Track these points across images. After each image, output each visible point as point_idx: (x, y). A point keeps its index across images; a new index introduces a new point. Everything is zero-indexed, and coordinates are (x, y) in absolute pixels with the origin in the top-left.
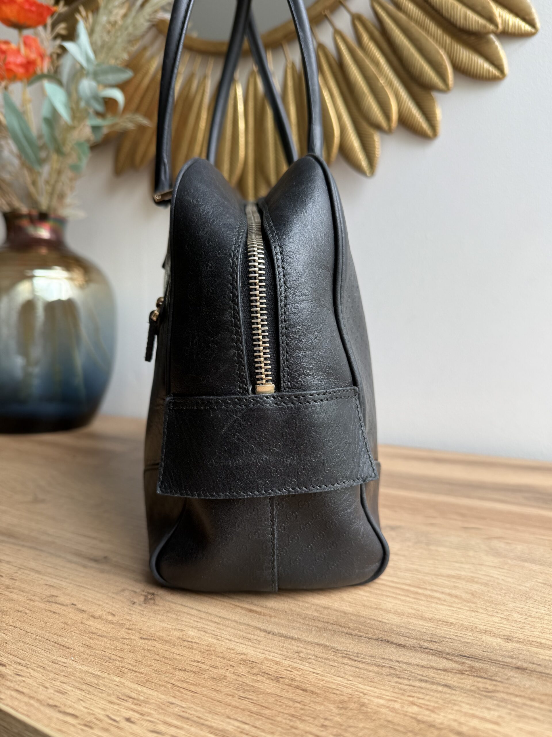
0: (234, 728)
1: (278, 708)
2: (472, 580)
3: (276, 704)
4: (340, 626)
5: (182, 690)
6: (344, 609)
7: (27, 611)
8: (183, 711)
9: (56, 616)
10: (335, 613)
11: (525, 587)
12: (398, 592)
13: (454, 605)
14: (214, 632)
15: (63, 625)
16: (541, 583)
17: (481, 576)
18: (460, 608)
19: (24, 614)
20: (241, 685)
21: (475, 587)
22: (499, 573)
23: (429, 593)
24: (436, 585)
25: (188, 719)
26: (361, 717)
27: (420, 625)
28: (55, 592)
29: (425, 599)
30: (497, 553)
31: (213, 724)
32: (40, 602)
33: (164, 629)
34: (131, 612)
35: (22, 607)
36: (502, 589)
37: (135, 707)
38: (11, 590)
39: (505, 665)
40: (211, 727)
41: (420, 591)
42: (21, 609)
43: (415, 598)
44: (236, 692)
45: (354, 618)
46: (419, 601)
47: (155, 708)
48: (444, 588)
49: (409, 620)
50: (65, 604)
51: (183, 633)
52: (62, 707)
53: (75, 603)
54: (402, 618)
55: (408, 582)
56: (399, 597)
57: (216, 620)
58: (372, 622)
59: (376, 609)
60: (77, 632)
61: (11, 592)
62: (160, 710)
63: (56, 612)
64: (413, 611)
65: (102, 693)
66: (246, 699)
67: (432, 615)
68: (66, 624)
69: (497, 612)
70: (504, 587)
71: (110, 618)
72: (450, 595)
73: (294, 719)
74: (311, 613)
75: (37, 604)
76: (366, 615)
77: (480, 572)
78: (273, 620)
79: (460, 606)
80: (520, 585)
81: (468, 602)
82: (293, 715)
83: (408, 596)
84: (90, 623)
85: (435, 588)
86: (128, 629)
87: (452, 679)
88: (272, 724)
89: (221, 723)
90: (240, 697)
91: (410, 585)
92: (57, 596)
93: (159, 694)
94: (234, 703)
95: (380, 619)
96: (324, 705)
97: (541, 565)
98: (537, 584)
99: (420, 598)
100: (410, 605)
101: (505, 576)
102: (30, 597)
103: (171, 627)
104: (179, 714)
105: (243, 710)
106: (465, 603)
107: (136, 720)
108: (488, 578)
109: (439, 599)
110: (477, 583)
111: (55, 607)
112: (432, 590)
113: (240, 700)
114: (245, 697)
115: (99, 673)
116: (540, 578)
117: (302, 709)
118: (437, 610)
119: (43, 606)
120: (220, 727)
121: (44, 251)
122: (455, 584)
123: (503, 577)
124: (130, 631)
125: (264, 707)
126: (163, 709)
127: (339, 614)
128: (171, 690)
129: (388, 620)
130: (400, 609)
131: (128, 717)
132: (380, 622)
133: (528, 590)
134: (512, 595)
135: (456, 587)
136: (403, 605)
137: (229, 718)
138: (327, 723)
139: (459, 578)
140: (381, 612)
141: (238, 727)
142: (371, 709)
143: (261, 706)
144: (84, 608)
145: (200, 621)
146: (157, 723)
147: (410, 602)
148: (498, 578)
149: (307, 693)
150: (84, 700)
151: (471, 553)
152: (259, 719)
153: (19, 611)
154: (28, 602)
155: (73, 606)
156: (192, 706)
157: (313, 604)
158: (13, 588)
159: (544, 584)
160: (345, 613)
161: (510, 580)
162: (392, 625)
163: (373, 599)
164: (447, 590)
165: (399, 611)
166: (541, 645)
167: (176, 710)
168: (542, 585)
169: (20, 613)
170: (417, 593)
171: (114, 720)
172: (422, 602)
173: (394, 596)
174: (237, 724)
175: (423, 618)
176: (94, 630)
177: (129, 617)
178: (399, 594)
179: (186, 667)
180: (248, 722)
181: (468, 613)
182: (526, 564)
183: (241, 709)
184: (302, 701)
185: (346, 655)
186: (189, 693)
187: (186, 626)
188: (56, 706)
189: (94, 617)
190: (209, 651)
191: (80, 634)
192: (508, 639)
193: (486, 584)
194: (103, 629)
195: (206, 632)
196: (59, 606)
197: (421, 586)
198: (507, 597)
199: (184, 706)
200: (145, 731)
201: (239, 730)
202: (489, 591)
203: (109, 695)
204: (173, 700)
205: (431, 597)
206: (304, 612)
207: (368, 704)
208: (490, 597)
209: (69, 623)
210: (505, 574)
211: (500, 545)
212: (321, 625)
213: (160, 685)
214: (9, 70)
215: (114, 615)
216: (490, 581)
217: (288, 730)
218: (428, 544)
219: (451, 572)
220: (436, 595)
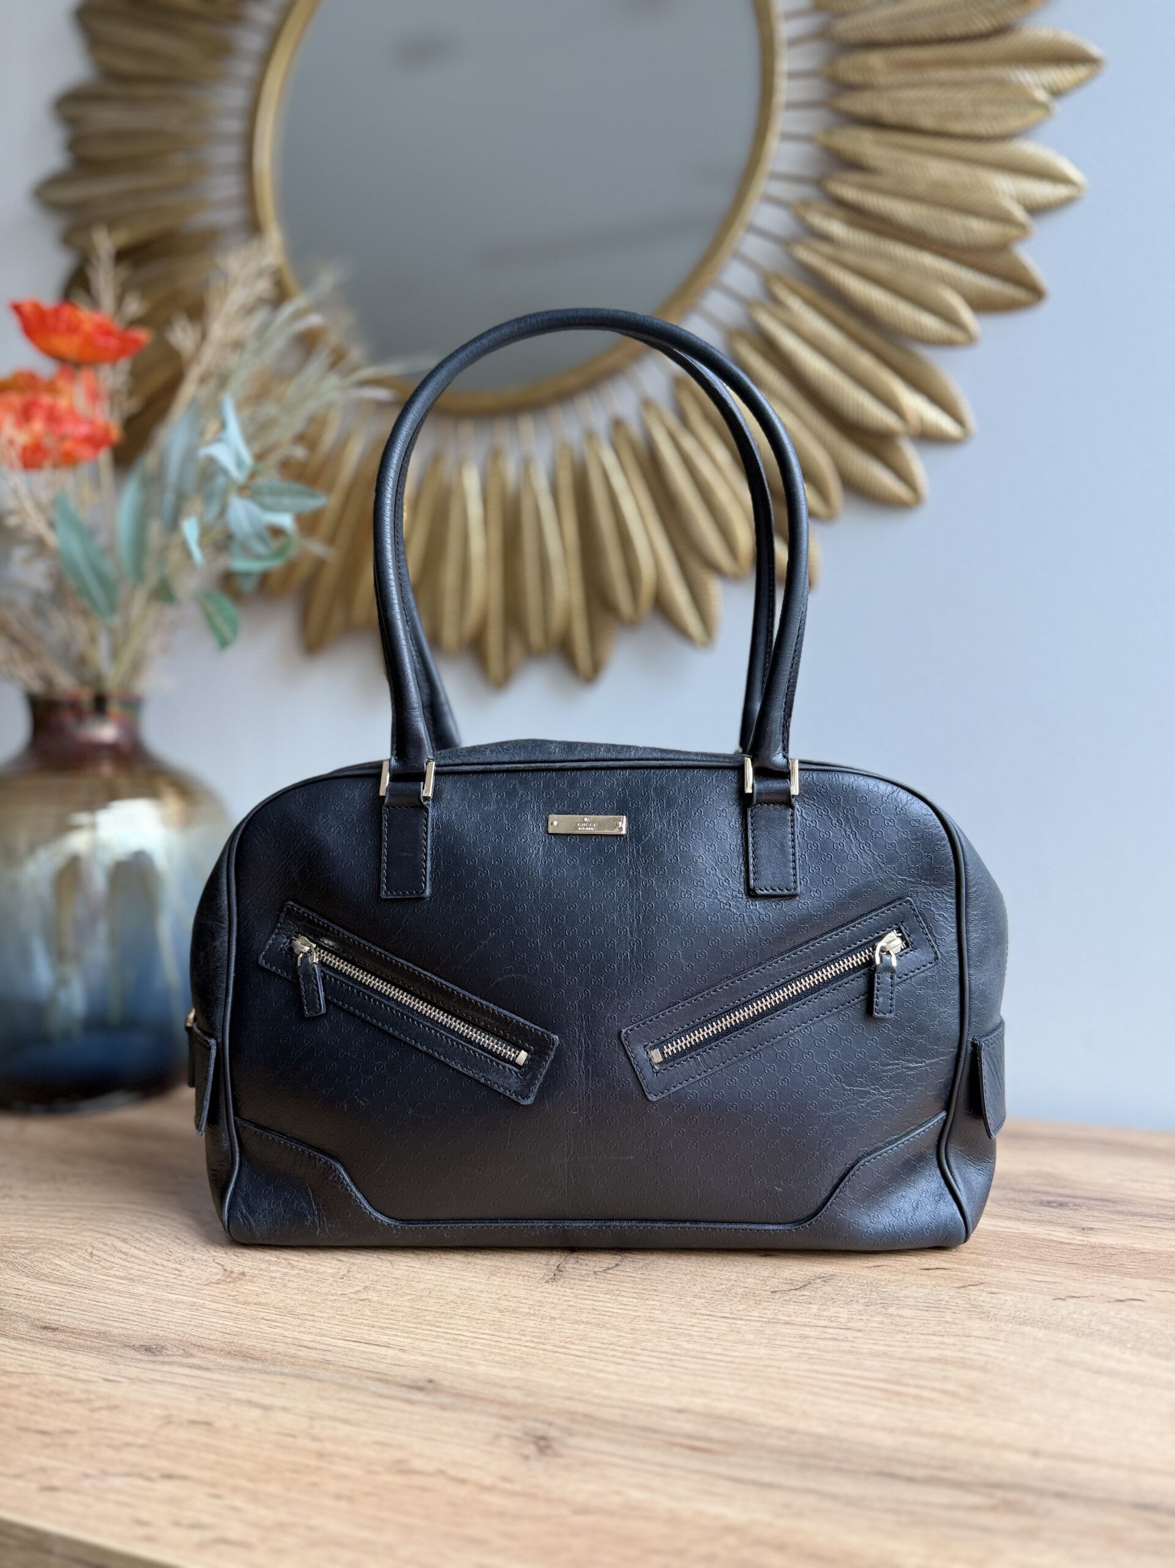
2: (963, 1364)
11: (1035, 1368)
17: (973, 1356)
18: (963, 1413)
21: (972, 1376)
22: (995, 1348)
24: (920, 1377)
27: (922, 1445)
28: (397, 1454)
29: (915, 1403)
30: (982, 1313)
32: (388, 1474)
33: (596, 1494)
34: (534, 1473)
35: (370, 1486)
36: (1006, 1374)
39: (1041, 1492)
41: (903, 1389)
45: (835, 1443)
46: (908, 1407)
48: (932, 1381)
49: (906, 1439)
50: (429, 1472)
51: (623, 1497)
53: (441, 1468)
54: (896, 1436)
55: (881, 1376)
58: (861, 1447)
63: (426, 1487)
64: (906, 1424)
67: (932, 1428)
70: (1008, 1372)
77: (970, 1349)
80: (1027, 1366)
81: (969, 1401)
84: (487, 1498)
87: (987, 1519)
91: (885, 1381)
97: (1045, 1328)
98: (1048, 1361)
99: (908, 1402)
100: (899, 1414)
101: (1004, 1352)
102: (367, 1467)
103: (601, 1489)
106: (966, 1403)
108: (984, 1359)
109: (932, 1400)
110: (972, 1368)
111: (418, 1481)
112: (917, 1387)
116: (1049, 1351)
118: (936, 1419)
119: (398, 1480)
122: (945, 1373)
123: (1002, 1355)
124: (551, 1504)
129: (879, 1442)
130: (889, 1423)
132: (871, 1445)
133: (1040, 1373)
134: (1021, 1384)
135: (946, 1379)
136: (891, 1416)
139: (946, 1361)
140: (866, 1430)
144: (461, 1476)
145: (635, 1473)
147: (897, 1410)
148: (996, 1358)
151: (948, 1317)
154: (371, 1476)
155: (443, 1474)
158: (330, 1455)
159: (1059, 1361)
161: (1012, 1358)
162: (887, 1448)
164: (936, 1385)
165: (888, 1425)
166: (1074, 1458)
168: (1057, 1363)
170: (901, 1394)
172: (912, 1408)
175: (921, 1434)
176: (499, 1510)
177: (535, 1482)
181: (975, 1420)
182: (1027, 1329)
185: (849, 1501)
187: (622, 1484)
189: (485, 1488)
190: (673, 1519)
192: (1035, 1453)
193: (983, 1369)
194: (511, 1505)
195: (654, 1491)
196: (423, 1477)
198: (1016, 1387)
202: (991, 1381)
205: (921, 1398)
208: (995, 1390)
209: (457, 1503)
210: (1004, 1349)
211: (981, 1297)
212: (797, 1460)
215: (510, 1481)
216: (987, 1363)
218: (884, 1306)
219: (933, 1353)
220: (925, 1393)
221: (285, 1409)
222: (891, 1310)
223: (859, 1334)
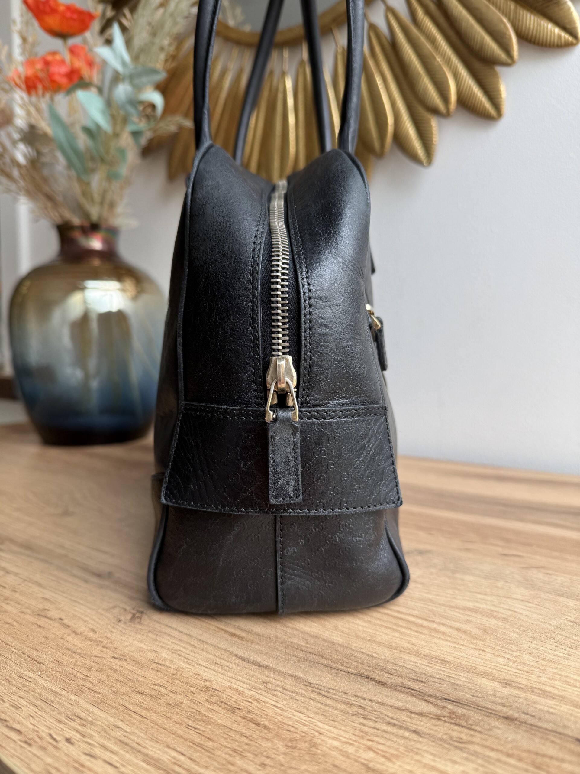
0: (170, 758)
1: (222, 741)
2: (490, 614)
3: (223, 737)
4: (322, 657)
5: (132, 714)
6: (334, 639)
7: (15, 623)
8: (125, 736)
9: (40, 630)
10: (322, 643)
11: (550, 625)
12: (401, 623)
13: (459, 642)
14: (187, 656)
15: (43, 640)
16: (571, 622)
17: (502, 611)
18: (464, 646)
19: (11, 627)
20: (194, 713)
21: (491, 623)
22: (525, 608)
23: (435, 626)
24: (446, 618)
25: (126, 744)
26: (307, 758)
27: (411, 661)
28: (48, 606)
29: (428, 633)
30: (530, 584)
31: (150, 753)
32: (30, 615)
33: (139, 650)
34: (113, 630)
35: (13, 619)
36: (522, 626)
37: (79, 728)
38: (8, 602)
39: (492, 713)
40: (147, 755)
41: (425, 623)
42: (10, 621)
43: (416, 632)
44: (186, 720)
45: (340, 649)
46: (420, 635)
47: (99, 731)
48: (455, 621)
49: (401, 655)
50: (53, 618)
51: (156, 655)
52: (11, 722)
53: (63, 617)
54: (394, 652)
55: (416, 613)
56: (400, 629)
57: (195, 643)
58: (359, 655)
59: (369, 641)
60: (54, 647)
61: (7, 604)
62: (103, 733)
63: (42, 626)
64: (409, 646)
65: (54, 711)
66: (193, 729)
67: (428, 651)
68: (47, 638)
69: (506, 652)
70: (524, 624)
71: (91, 634)
72: (458, 630)
73: (235, 754)
74: (296, 641)
75: (28, 617)
76: (355, 647)
77: (502, 606)
78: (254, 646)
79: (464, 643)
80: (545, 623)
81: (476, 639)
82: (235, 749)
83: (410, 629)
84: (70, 639)
85: (444, 621)
86: (104, 647)
87: (424, 725)
88: (209, 757)
89: (158, 752)
90: (188, 727)
91: (417, 617)
92: (48, 610)
93: (108, 716)
94: (180, 732)
95: (368, 653)
96: (272, 742)
98: (566, 622)
99: (423, 632)
100: (409, 639)
101: (530, 611)
102: (23, 609)
103: (146, 647)
104: (120, 738)
105: (186, 740)
106: (472, 640)
107: (75, 741)
108: (510, 613)
109: (444, 633)
110: (495, 617)
111: (42, 621)
112: (439, 623)
113: (186, 729)
114: (193, 726)
115: (59, 691)
116: (572, 616)
117: (247, 744)
118: (437, 646)
119: (32, 619)
120: (156, 756)
121: (96, 262)
122: (468, 618)
123: (527, 613)
124: (105, 649)
125: (208, 738)
126: (106, 732)
127: (326, 644)
128: (121, 713)
129: (378, 654)
130: (395, 643)
131: (68, 737)
132: (368, 655)
133: (552, 628)
134: (531, 634)
135: (468, 621)
136: (401, 639)
137: (168, 747)
138: (268, 762)
139: (476, 611)
140: (373, 644)
141: (174, 758)
142: (321, 750)
143: (206, 737)
144: (69, 623)
145: (178, 643)
146: (95, 746)
147: (409, 635)
148: (521, 614)
149: (259, 728)
150: (34, 716)
151: (500, 584)
152: (197, 751)
153: (7, 623)
154: (19, 614)
155: (60, 621)
156: (136, 731)
157: (302, 632)
158: (11, 600)
159: (575, 623)
160: (333, 643)
161: (535, 616)
162: (380, 659)
163: (369, 630)
164: (457, 625)
165: (393, 644)
166: (544, 693)
167: (119, 734)
168: (571, 624)
169: (8, 625)
170: (422, 626)
171: (55, 740)
172: (423, 636)
173: (395, 628)
174: (174, 754)
175: (418, 654)
176: (70, 646)
177: (109, 635)
178: (401, 626)
179: (145, 690)
180: (185, 753)
181: (471, 652)
182: (561, 599)
183: (184, 739)
184: (250, 736)
185: (317, 690)
186: (138, 717)
187: (162, 647)
188: (5, 721)
189: (75, 633)
190: (175, 676)
191: (56, 650)
192: (507, 684)
193: (504, 620)
194: (80, 645)
195: (179, 655)
196: (47, 620)
197: (429, 619)
198: (524, 635)
199: (128, 730)
200: (80, 753)
201: (173, 761)
202: (505, 628)
203: (60, 713)
204: (120, 724)
205: (436, 630)
206: (289, 640)
207: (320, 745)
208: (505, 634)
209: (50, 638)
210: (532, 610)
211: (537, 576)
212: (301, 655)
213: (113, 707)
214: (53, 81)
215: (95, 632)
216: (511, 616)
217: (224, 765)
218: (454, 572)
219: (470, 605)
220: (443, 629)
221: (16, 574)
222: (458, 576)
223: (419, 586)
